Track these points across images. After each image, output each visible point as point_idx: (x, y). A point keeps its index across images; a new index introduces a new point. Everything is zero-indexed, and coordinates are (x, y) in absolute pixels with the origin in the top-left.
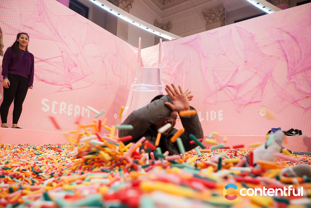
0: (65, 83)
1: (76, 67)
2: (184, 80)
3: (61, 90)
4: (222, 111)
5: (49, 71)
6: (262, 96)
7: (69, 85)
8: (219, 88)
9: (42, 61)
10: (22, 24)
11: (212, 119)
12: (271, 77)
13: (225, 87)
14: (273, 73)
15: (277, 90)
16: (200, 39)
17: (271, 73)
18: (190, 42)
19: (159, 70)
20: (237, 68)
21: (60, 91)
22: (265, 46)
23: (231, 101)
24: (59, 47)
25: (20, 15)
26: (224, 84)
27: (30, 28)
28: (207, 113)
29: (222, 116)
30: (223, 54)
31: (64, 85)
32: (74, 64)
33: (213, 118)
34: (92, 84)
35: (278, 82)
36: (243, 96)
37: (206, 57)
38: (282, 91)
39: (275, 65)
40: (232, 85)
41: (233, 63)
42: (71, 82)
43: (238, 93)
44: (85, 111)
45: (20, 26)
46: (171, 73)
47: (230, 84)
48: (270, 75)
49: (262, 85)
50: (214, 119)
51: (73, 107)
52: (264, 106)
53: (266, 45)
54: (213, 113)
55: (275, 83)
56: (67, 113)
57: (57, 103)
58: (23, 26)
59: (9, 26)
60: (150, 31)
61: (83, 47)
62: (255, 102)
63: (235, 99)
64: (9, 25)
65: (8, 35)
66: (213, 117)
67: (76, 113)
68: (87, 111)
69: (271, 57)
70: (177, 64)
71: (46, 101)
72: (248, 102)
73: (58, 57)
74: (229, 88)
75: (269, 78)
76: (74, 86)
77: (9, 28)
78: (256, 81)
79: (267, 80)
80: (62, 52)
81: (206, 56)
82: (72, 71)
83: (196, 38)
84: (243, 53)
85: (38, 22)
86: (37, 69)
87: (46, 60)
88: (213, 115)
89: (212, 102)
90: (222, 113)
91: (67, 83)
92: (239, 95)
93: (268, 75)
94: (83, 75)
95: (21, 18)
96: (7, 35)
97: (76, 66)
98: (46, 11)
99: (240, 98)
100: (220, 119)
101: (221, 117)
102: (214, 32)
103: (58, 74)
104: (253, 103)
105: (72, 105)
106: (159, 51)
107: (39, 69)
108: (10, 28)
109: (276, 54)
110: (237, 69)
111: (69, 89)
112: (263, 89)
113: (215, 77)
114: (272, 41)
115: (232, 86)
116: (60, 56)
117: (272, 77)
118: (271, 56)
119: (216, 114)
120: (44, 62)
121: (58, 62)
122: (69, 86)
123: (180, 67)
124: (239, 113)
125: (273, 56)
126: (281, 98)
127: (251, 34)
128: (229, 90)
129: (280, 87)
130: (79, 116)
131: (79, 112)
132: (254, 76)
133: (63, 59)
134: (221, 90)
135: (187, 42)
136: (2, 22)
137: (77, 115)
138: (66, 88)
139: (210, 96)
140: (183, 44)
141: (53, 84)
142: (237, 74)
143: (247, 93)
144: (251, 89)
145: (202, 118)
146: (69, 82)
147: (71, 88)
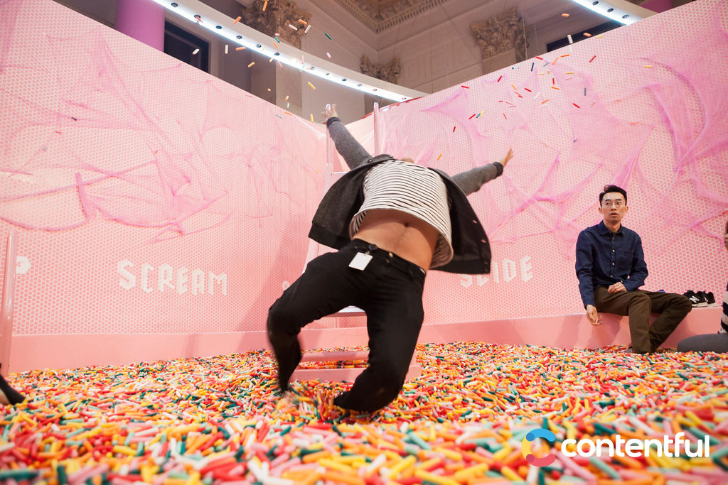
0: (165, 222)
1: (188, 184)
3: (159, 237)
4: (529, 258)
5: (129, 198)
7: (177, 224)
8: (517, 206)
9: (112, 176)
10: (63, 99)
11: (507, 279)
12: (637, 173)
13: (531, 201)
14: (639, 162)
15: (654, 202)
16: (465, 96)
17: (637, 163)
18: (443, 104)
20: (555, 157)
21: (157, 241)
22: (618, 101)
23: (548, 233)
24: (148, 142)
25: (58, 79)
26: (529, 195)
27: (81, 105)
28: (495, 265)
29: (530, 270)
30: (523, 128)
31: (164, 226)
32: (185, 177)
33: (510, 276)
34: (228, 217)
35: (653, 182)
36: (575, 220)
37: (484, 137)
38: (664, 202)
39: (645, 143)
40: (548, 197)
41: (547, 146)
42: (180, 218)
43: (562, 214)
44: (215, 281)
45: (59, 103)
47: (543, 195)
48: (635, 168)
50: (513, 277)
51: (189, 274)
53: (619, 99)
54: (509, 264)
55: (647, 184)
56: (175, 289)
57: (152, 269)
58: (66, 102)
59: (35, 107)
60: (351, 84)
61: (201, 137)
63: (558, 228)
64: (36, 103)
65: (33, 125)
66: (509, 273)
67: (195, 286)
68: (221, 281)
69: (633, 127)
71: (128, 266)
73: (147, 164)
74: (543, 205)
75: (631, 175)
76: (186, 226)
77: (35, 110)
79: (628, 179)
80: (156, 152)
81: (482, 134)
82: (179, 192)
83: (457, 96)
84: (568, 122)
85: (98, 90)
86: (102, 196)
87: (121, 173)
88: (509, 270)
89: (503, 240)
90: (530, 264)
91: (172, 221)
92: (567, 219)
93: (630, 167)
94: (205, 199)
95: (60, 85)
96: (32, 127)
97: (189, 182)
98: (113, 66)
99: (569, 225)
100: (526, 277)
101: (528, 272)
102: (496, 79)
103: (149, 202)
105: (187, 270)
106: (373, 131)
107: (107, 195)
108: (39, 110)
109: (644, 118)
110: (557, 159)
111: (176, 234)
113: (507, 182)
114: (632, 89)
115: (547, 200)
116: (152, 162)
117: (639, 172)
118: (633, 124)
119: (514, 266)
120: (118, 178)
121: (148, 177)
122: (175, 227)
124: (568, 259)
125: (638, 123)
126: (664, 218)
127: (583, 77)
128: (540, 209)
129: (660, 194)
130: (203, 293)
131: (202, 285)
132: (596, 173)
133: (159, 169)
134: (522, 210)
135: (436, 106)
136: (20, 98)
137: (198, 292)
138: (169, 232)
139: (500, 225)
140: (428, 110)
141: (140, 225)
142: (557, 170)
143: (583, 214)
144: (592, 204)
145: (483, 278)
146: (175, 219)
147: (181, 232)
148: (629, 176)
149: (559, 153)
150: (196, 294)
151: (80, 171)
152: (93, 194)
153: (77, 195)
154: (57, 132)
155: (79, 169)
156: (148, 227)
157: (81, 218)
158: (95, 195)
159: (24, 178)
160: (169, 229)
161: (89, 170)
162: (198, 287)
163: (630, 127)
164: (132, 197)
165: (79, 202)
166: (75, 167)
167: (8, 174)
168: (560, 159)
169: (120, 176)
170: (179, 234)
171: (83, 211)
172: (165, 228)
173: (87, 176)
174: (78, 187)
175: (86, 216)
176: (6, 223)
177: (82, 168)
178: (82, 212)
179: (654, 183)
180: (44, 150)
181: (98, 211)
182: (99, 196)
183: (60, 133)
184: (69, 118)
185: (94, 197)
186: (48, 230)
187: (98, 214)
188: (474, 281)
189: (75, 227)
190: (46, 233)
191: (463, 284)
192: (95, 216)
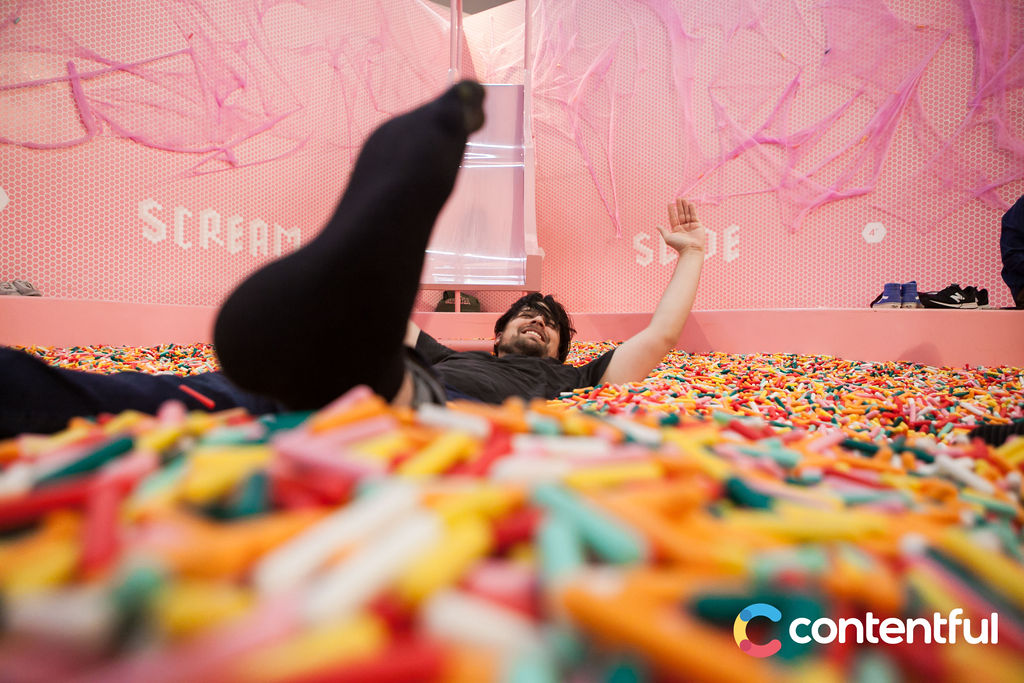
0: (207, 146)
1: (241, 90)
2: (611, 124)
3: (199, 169)
4: (738, 228)
5: (151, 106)
6: (875, 173)
7: (225, 151)
8: (729, 149)
9: (123, 70)
12: (912, 108)
13: (750, 144)
14: (919, 90)
15: (930, 154)
17: (915, 91)
19: (521, 91)
20: (794, 77)
21: (197, 174)
23: (769, 192)
24: (177, 19)
26: (748, 134)
29: (737, 246)
30: (751, 27)
31: (207, 152)
32: (237, 78)
34: (302, 146)
36: (810, 176)
37: (691, 39)
38: (945, 154)
39: (932, 60)
40: (775, 137)
41: (783, 59)
42: (228, 143)
43: (792, 166)
44: (284, 239)
46: (569, 101)
47: (767, 135)
48: (911, 100)
49: (879, 136)
51: (245, 226)
52: (879, 210)
55: (925, 126)
56: (225, 246)
57: (190, 215)
61: (260, 16)
62: (851, 197)
63: (784, 186)
67: (255, 243)
68: (292, 238)
69: (919, 33)
70: (590, 68)
71: (155, 209)
72: (825, 195)
73: (175, 54)
74: (765, 149)
75: (903, 111)
76: (240, 154)
78: (861, 120)
79: (898, 116)
80: (190, 37)
81: (688, 34)
82: (228, 102)
84: (822, 21)
86: (110, 101)
87: (133, 66)
89: (704, 200)
90: (738, 237)
91: (218, 146)
92: (798, 173)
93: (903, 97)
94: (267, 115)
97: (243, 87)
99: (800, 182)
100: (730, 256)
101: (733, 249)
103: (182, 115)
104: (842, 198)
105: (241, 220)
106: (524, 24)
107: (117, 100)
109: (937, 20)
110: (796, 78)
111: (225, 166)
112: (879, 149)
113: (719, 112)
115: (774, 143)
116: (184, 52)
117: (916, 107)
118: (919, 29)
119: (715, 239)
120: (133, 74)
121: (179, 75)
123: (598, 78)
124: (793, 233)
125: (927, 27)
126: (940, 179)
128: (763, 157)
129: (940, 142)
131: (264, 242)
132: (852, 104)
133: (195, 63)
134: (737, 156)
137: (259, 253)
138: (213, 162)
139: (700, 177)
141: (169, 149)
142: (795, 97)
143: (824, 166)
144: (838, 152)
145: (668, 253)
146: (223, 143)
147: (231, 163)
148: (900, 112)
149: (801, 70)
150: (255, 255)
151: (73, 59)
152: (95, 98)
153: (72, 97)
155: (71, 56)
156: (182, 152)
157: (79, 133)
158: (100, 98)
160: (214, 158)
161: (87, 58)
162: (259, 247)
163: (914, 32)
164: (156, 106)
165: (75, 109)
166: (65, 52)
168: (801, 80)
169: (136, 70)
170: (228, 166)
171: (82, 122)
172: (209, 156)
173: (83, 66)
175: (87, 131)
177: (77, 55)
178: (80, 124)
179: (936, 124)
180: (14, 22)
181: (104, 124)
182: (106, 100)
185: (97, 101)
186: (30, 147)
187: (105, 128)
188: (656, 257)
189: (70, 146)
190: (28, 152)
191: (639, 260)
192: (101, 132)
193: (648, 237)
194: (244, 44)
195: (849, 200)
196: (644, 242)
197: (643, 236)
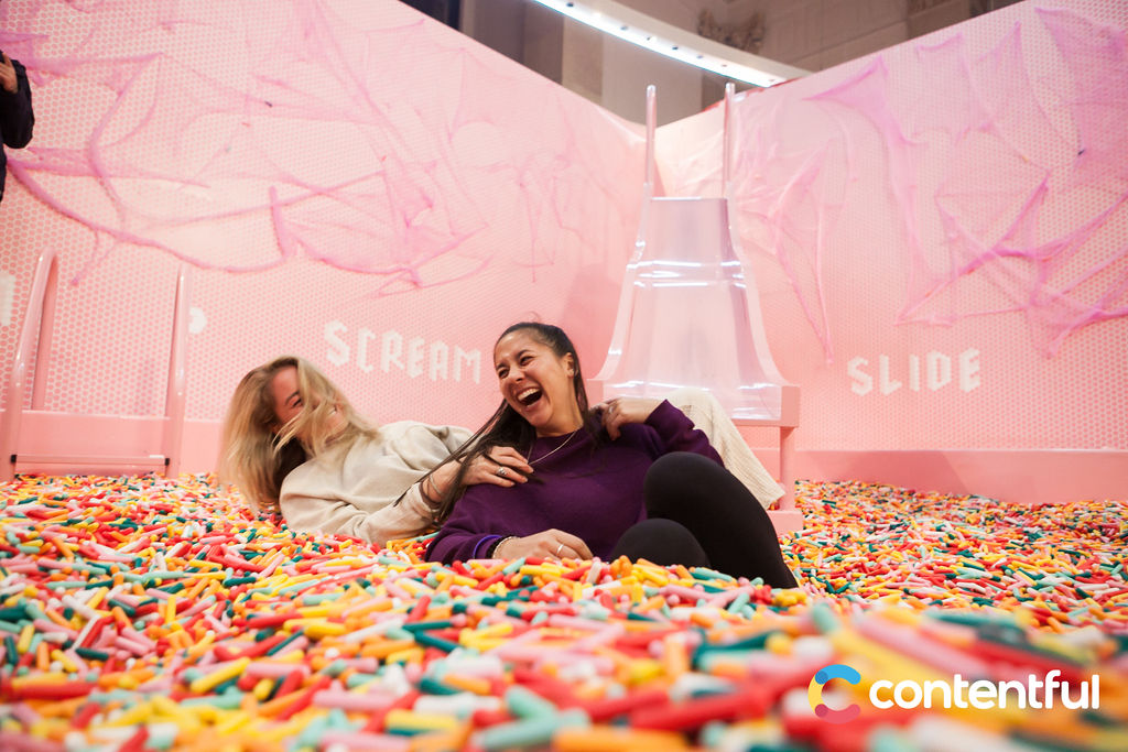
0: (393, 266)
1: (428, 210)
2: (819, 243)
3: (385, 290)
4: (977, 353)
5: (343, 227)
7: (410, 271)
8: (962, 263)
9: (320, 194)
10: (253, 73)
11: (934, 385)
13: (988, 257)
16: (886, 73)
18: (843, 88)
19: (724, 205)
20: (1040, 182)
21: (382, 295)
23: (1016, 311)
24: (372, 143)
25: (246, 42)
26: (986, 245)
27: (279, 83)
28: (915, 361)
29: (977, 373)
30: (987, 129)
31: (392, 273)
32: (425, 198)
33: (939, 381)
36: (1068, 292)
37: (912, 145)
40: (1020, 249)
41: (1025, 162)
42: (414, 263)
43: (1044, 281)
44: (464, 361)
45: (248, 79)
46: (770, 213)
47: (1010, 247)
50: (943, 383)
51: (426, 348)
54: (939, 360)
56: (406, 370)
57: (373, 337)
58: (258, 77)
59: (215, 85)
60: (687, 56)
61: (450, 136)
62: (1123, 316)
63: (1034, 303)
64: (216, 79)
65: (212, 113)
66: (939, 375)
67: (434, 366)
68: (472, 362)
70: (794, 178)
71: (340, 331)
72: (1088, 314)
73: (370, 175)
74: (1009, 263)
76: (424, 274)
77: (214, 90)
80: (384, 158)
81: (908, 139)
82: (416, 222)
83: (869, 73)
84: (1072, 119)
85: (303, 60)
86: (305, 223)
88: (939, 370)
89: (933, 320)
90: (977, 362)
91: (404, 266)
92: (1052, 289)
94: (453, 234)
95: (250, 52)
96: (210, 115)
97: (430, 206)
98: (325, 22)
99: (1055, 299)
100: (969, 384)
101: (972, 376)
102: (941, 42)
103: (371, 235)
104: (1111, 317)
105: (421, 342)
106: (722, 131)
107: (313, 222)
108: (221, 89)
110: (1043, 184)
111: (408, 286)
113: (948, 222)
115: (1018, 255)
116: (377, 174)
119: (949, 365)
120: (329, 196)
121: (371, 196)
122: (408, 276)
123: (803, 189)
124: (1049, 358)
127: (1109, 38)
128: (1006, 272)
130: (445, 377)
131: (444, 365)
132: (1117, 210)
133: (387, 184)
134: (971, 270)
135: (831, 92)
136: (194, 71)
137: (438, 377)
138: (398, 282)
139: (928, 295)
140: (818, 98)
141: (357, 270)
142: (1043, 203)
143: (1085, 281)
144: (1101, 265)
145: (891, 381)
146: (408, 262)
147: (416, 284)
149: (1049, 174)
150: (434, 379)
151: (275, 184)
152: (292, 220)
153: (271, 220)
154: (244, 124)
155: (274, 181)
156: (369, 273)
157: (275, 256)
158: (296, 221)
159: (199, 193)
160: (400, 278)
161: (288, 182)
162: (438, 368)
164: (347, 227)
165: (273, 232)
166: (269, 177)
167: (178, 185)
168: (1049, 184)
169: (331, 193)
170: (413, 287)
171: (279, 244)
172: (396, 275)
173: (286, 192)
174: (272, 208)
175: (283, 253)
176: (174, 258)
177: (279, 180)
178: (276, 247)
180: (227, 151)
181: (299, 246)
182: (302, 223)
183: (248, 125)
184: (261, 102)
185: (294, 224)
186: (230, 271)
187: (300, 249)
188: (877, 383)
189: (266, 268)
190: (227, 275)
191: (855, 388)
192: (295, 254)
193: (866, 363)
194: (434, 164)
195: (1121, 320)
196: (861, 368)
197: (860, 361)
